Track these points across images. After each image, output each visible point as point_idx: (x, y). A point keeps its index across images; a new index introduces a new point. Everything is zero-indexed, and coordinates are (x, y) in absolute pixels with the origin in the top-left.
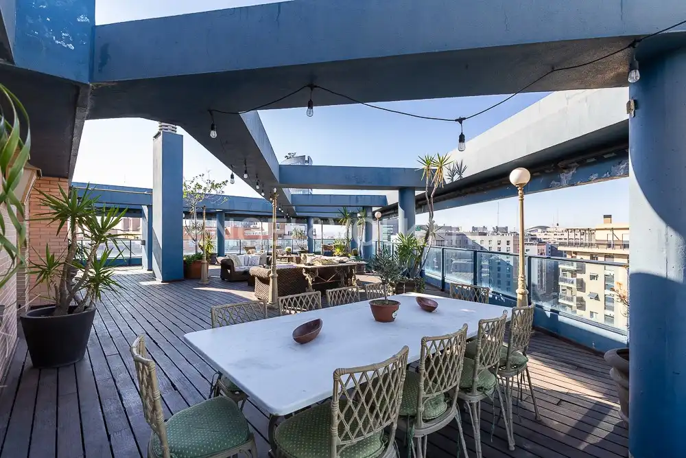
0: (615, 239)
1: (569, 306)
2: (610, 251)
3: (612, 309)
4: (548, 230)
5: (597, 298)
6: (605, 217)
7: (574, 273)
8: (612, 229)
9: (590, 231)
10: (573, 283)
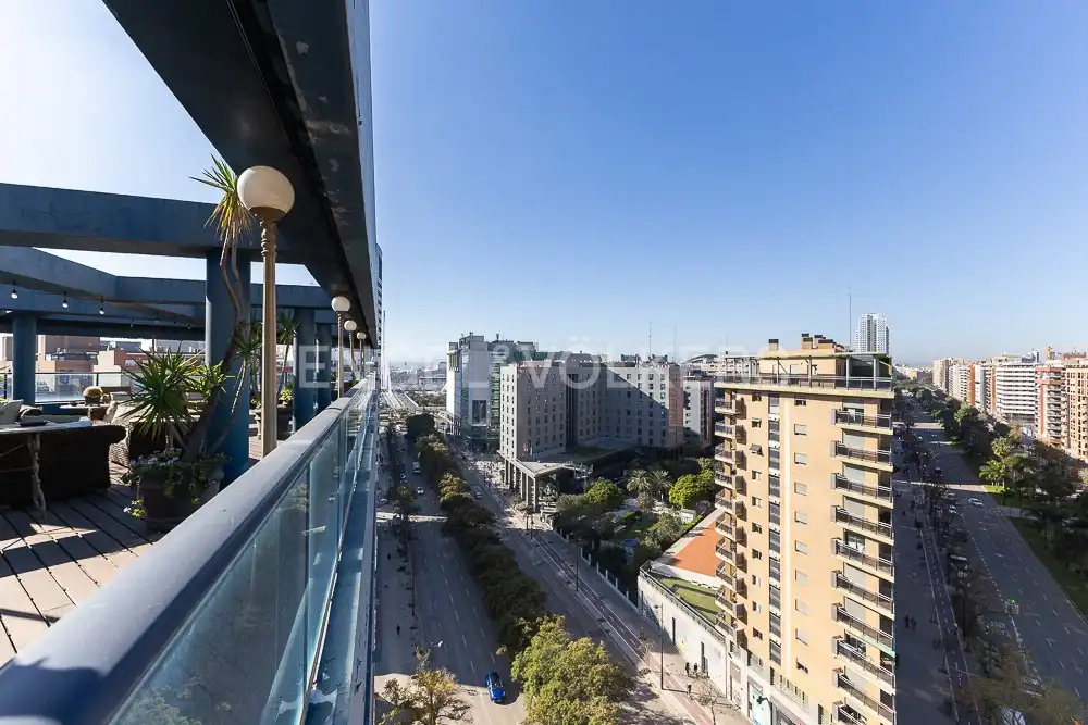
0: (781, 371)
1: (727, 464)
2: (775, 388)
3: (777, 466)
4: (715, 359)
5: (760, 452)
6: (771, 341)
7: (733, 418)
8: (778, 358)
9: (754, 361)
10: (731, 432)
